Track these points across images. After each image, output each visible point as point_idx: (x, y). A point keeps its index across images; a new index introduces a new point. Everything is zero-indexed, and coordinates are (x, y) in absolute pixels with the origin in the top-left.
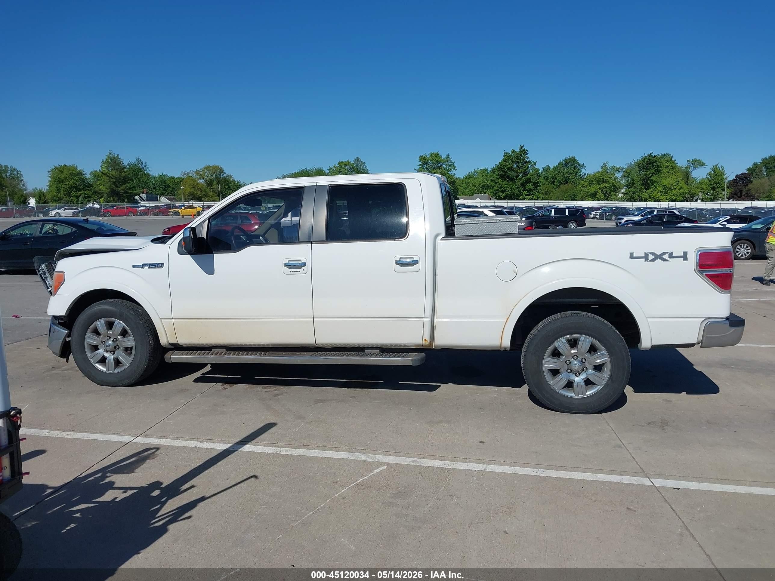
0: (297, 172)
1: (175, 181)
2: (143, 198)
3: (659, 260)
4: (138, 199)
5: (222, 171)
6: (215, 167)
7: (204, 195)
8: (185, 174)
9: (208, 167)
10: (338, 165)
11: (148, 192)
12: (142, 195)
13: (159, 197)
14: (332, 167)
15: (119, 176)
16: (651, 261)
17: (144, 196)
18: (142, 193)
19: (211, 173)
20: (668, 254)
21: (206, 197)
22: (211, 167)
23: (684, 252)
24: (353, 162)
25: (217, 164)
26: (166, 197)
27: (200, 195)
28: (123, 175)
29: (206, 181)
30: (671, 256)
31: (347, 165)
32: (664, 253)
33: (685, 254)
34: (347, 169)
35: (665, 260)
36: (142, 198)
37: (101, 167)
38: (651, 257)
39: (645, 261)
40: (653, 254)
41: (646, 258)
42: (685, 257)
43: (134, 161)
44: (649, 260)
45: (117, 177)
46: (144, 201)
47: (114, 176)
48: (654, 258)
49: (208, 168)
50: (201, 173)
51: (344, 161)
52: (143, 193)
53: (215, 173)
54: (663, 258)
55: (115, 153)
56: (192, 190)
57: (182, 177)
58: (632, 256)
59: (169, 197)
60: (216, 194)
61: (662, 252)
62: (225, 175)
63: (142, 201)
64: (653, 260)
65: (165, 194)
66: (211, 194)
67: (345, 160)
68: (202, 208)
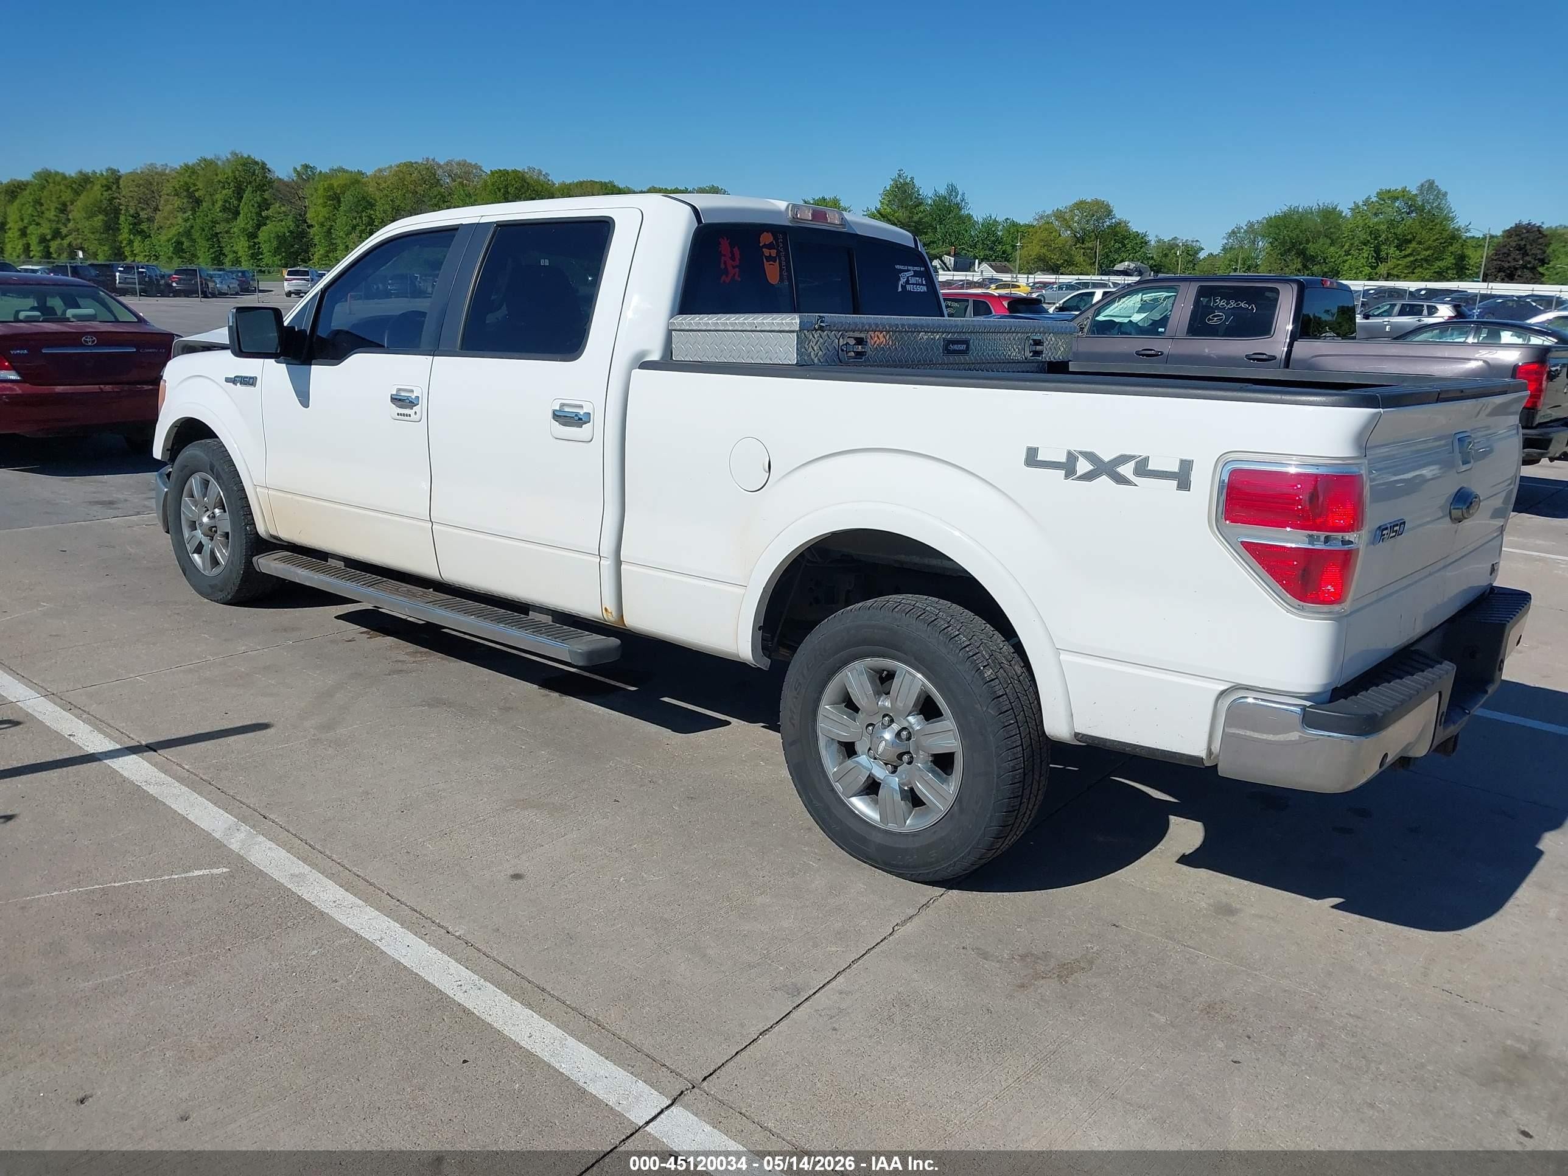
0: (1275, 216)
1: (1018, 232)
2: (948, 264)
3: (1104, 479)
4: (939, 266)
5: (1109, 213)
6: (1097, 202)
7: (1066, 261)
8: (1042, 217)
9: (1082, 202)
10: (1374, 199)
11: (958, 254)
12: (946, 258)
13: (979, 264)
14: (1360, 204)
15: (907, 220)
16: (1081, 478)
17: (949, 260)
18: (946, 254)
19: (1087, 216)
20: (1131, 465)
21: (1070, 265)
22: (1088, 202)
23: (1182, 462)
24: (1414, 192)
25: (1101, 198)
26: (993, 263)
27: (1058, 260)
28: (916, 218)
29: (1074, 232)
30: (1143, 469)
31: (1397, 198)
32: (1123, 459)
33: (1186, 466)
34: (1398, 207)
35: (1121, 480)
36: (945, 264)
37: (881, 202)
38: (1083, 466)
39: (1067, 476)
40: (1090, 457)
41: (1068, 467)
42: (1183, 478)
43: (942, 191)
44: (1078, 474)
45: (903, 221)
46: (950, 271)
47: (899, 221)
48: (1091, 471)
49: (1080, 205)
50: (1067, 216)
51: (1393, 188)
52: (949, 254)
53: (1093, 216)
54: (1119, 474)
55: (908, 174)
56: (1044, 251)
57: (1035, 223)
58: (1032, 459)
59: (998, 264)
60: (1090, 258)
61: (1118, 455)
62: (1114, 221)
63: (944, 270)
64: (1088, 477)
65: (991, 257)
66: (1079, 258)
67: (1396, 186)
68: (1030, 288)
